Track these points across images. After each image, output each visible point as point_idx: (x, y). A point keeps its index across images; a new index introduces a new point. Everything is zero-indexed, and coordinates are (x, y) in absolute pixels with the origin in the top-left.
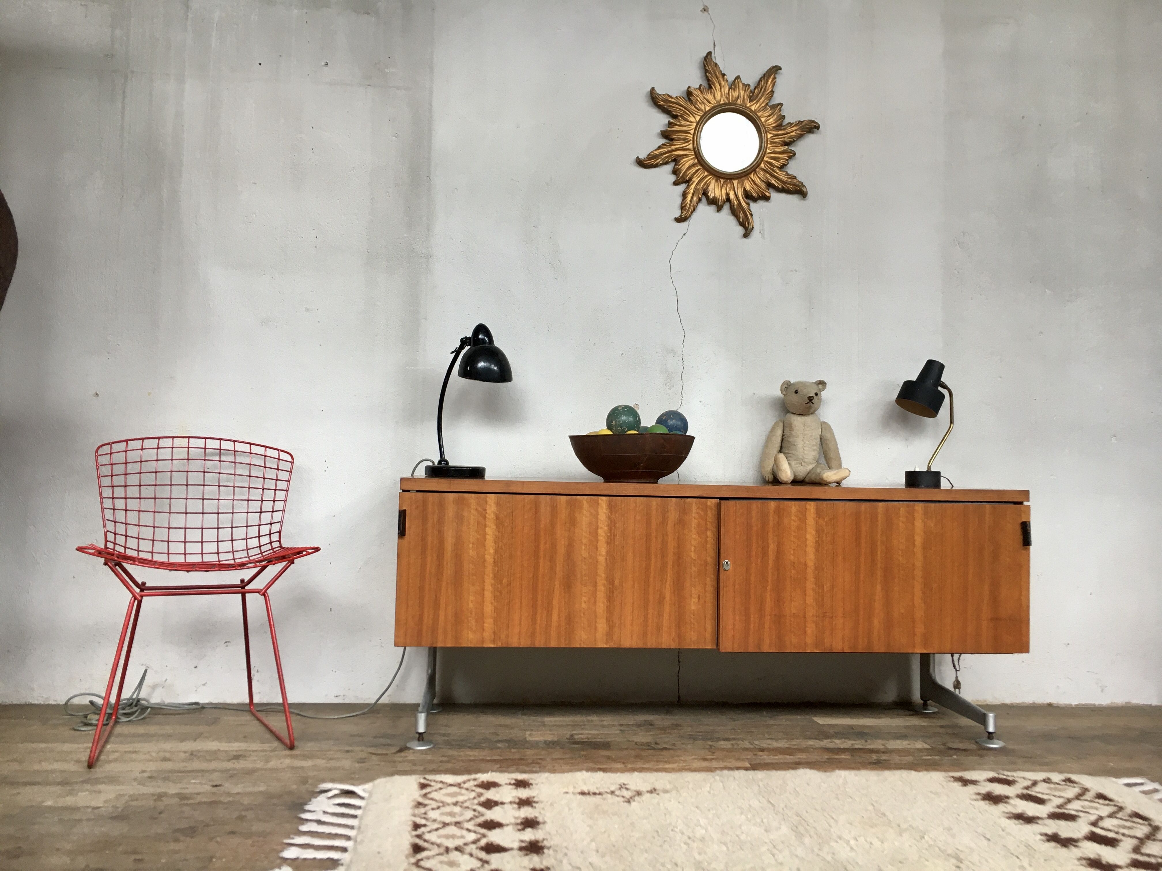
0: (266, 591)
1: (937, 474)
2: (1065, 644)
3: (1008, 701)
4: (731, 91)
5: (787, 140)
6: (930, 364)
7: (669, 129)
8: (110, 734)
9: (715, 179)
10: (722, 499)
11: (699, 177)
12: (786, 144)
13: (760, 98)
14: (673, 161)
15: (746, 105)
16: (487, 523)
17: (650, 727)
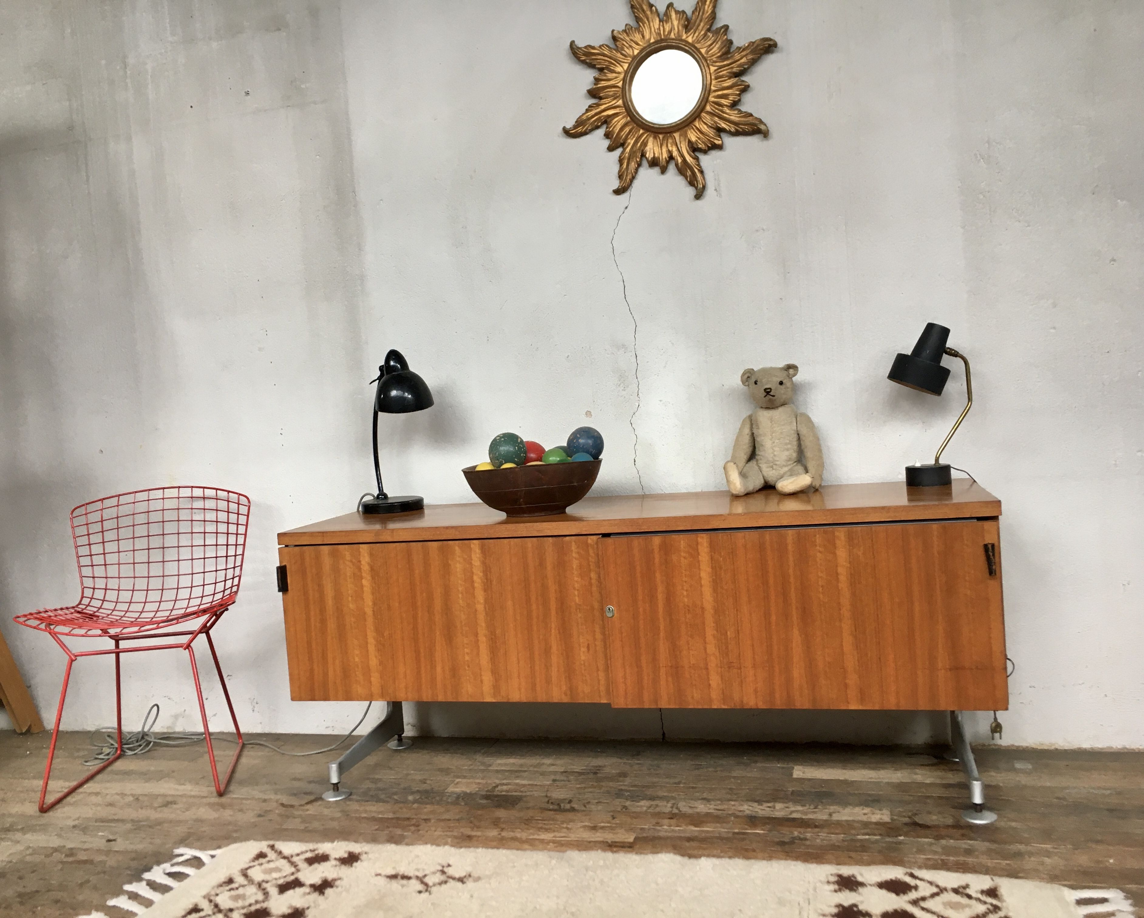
0: (188, 646)
1: (947, 469)
4: (662, 24)
5: (737, 70)
6: (930, 327)
7: (595, 87)
8: (102, 771)
9: (653, 136)
10: (605, 536)
11: (633, 138)
12: (736, 75)
13: (699, 25)
14: (602, 124)
15: (680, 36)
16: (363, 574)
17: (591, 776)
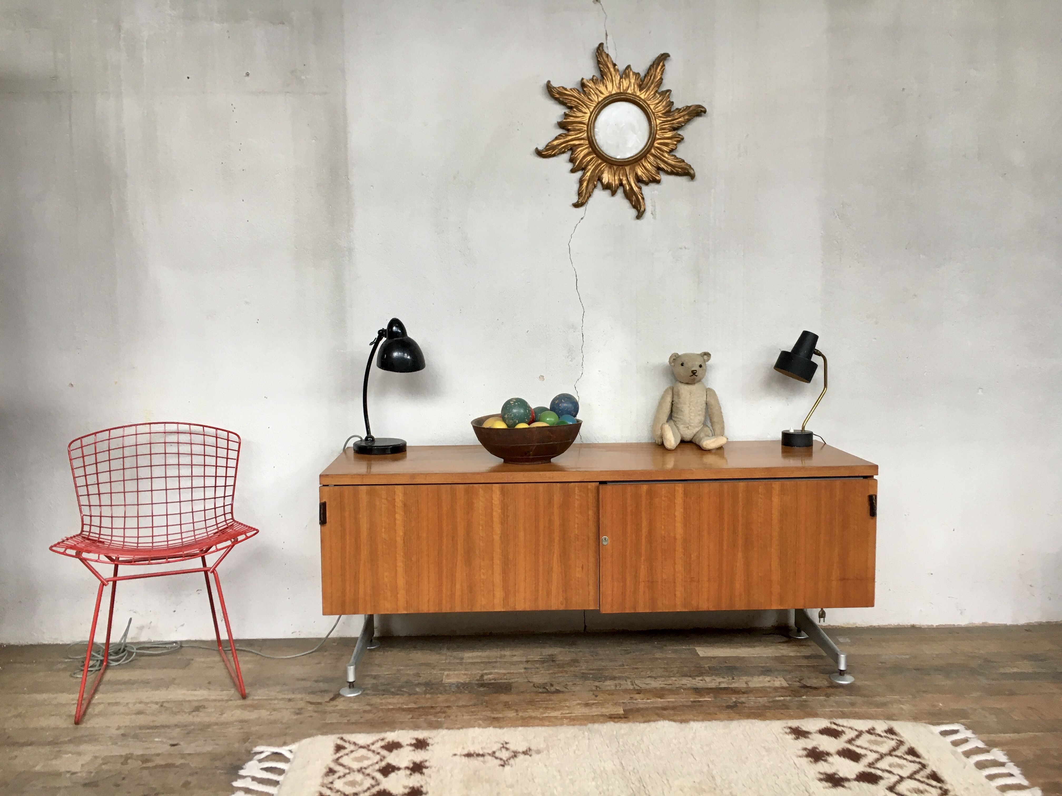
0: (214, 569)
1: (810, 435)
2: (928, 574)
3: (875, 624)
4: (621, 80)
5: (675, 126)
6: (805, 334)
7: (564, 120)
8: (100, 682)
9: (609, 166)
10: (602, 483)
11: (593, 165)
12: (675, 129)
13: (650, 86)
14: (568, 150)
15: (635, 93)
16: (396, 510)
17: (552, 664)
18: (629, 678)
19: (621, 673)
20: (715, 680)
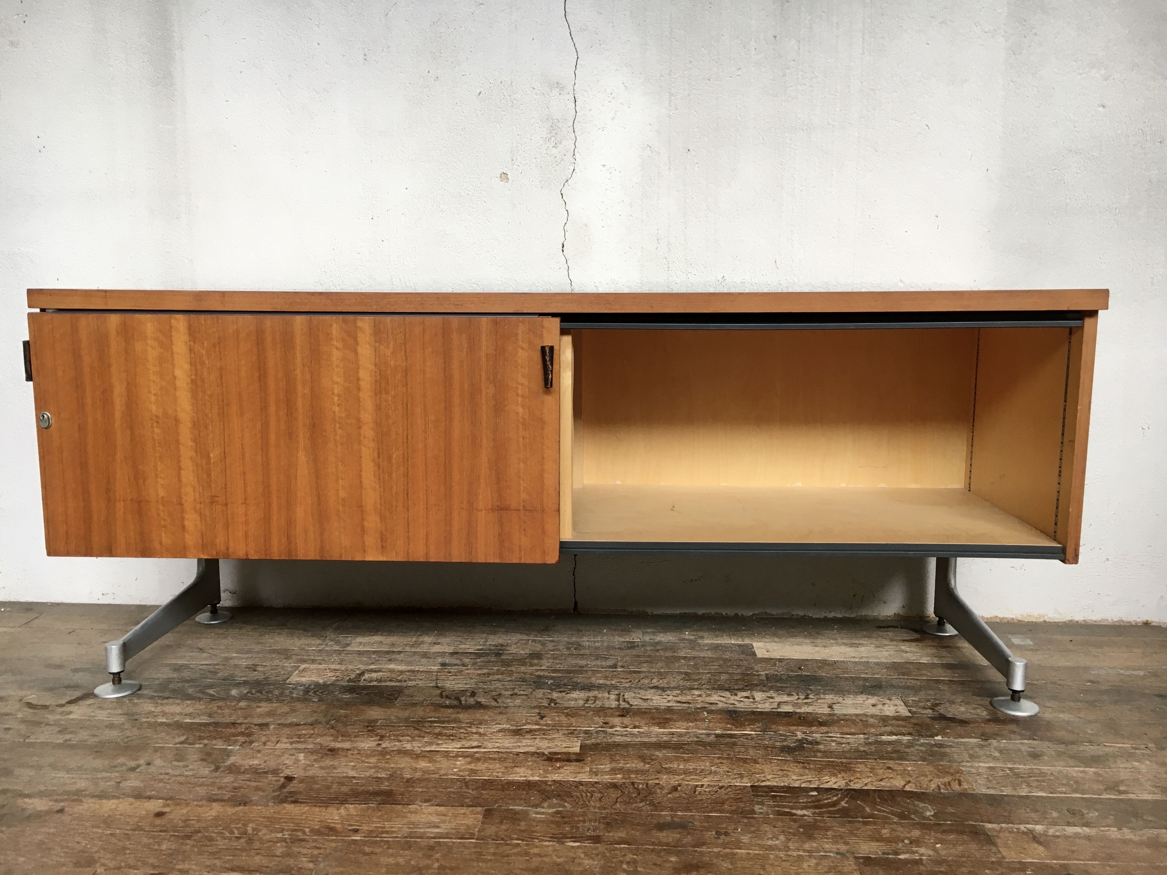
17: (493, 659)
18: (616, 688)
19: (606, 678)
20: (772, 698)
